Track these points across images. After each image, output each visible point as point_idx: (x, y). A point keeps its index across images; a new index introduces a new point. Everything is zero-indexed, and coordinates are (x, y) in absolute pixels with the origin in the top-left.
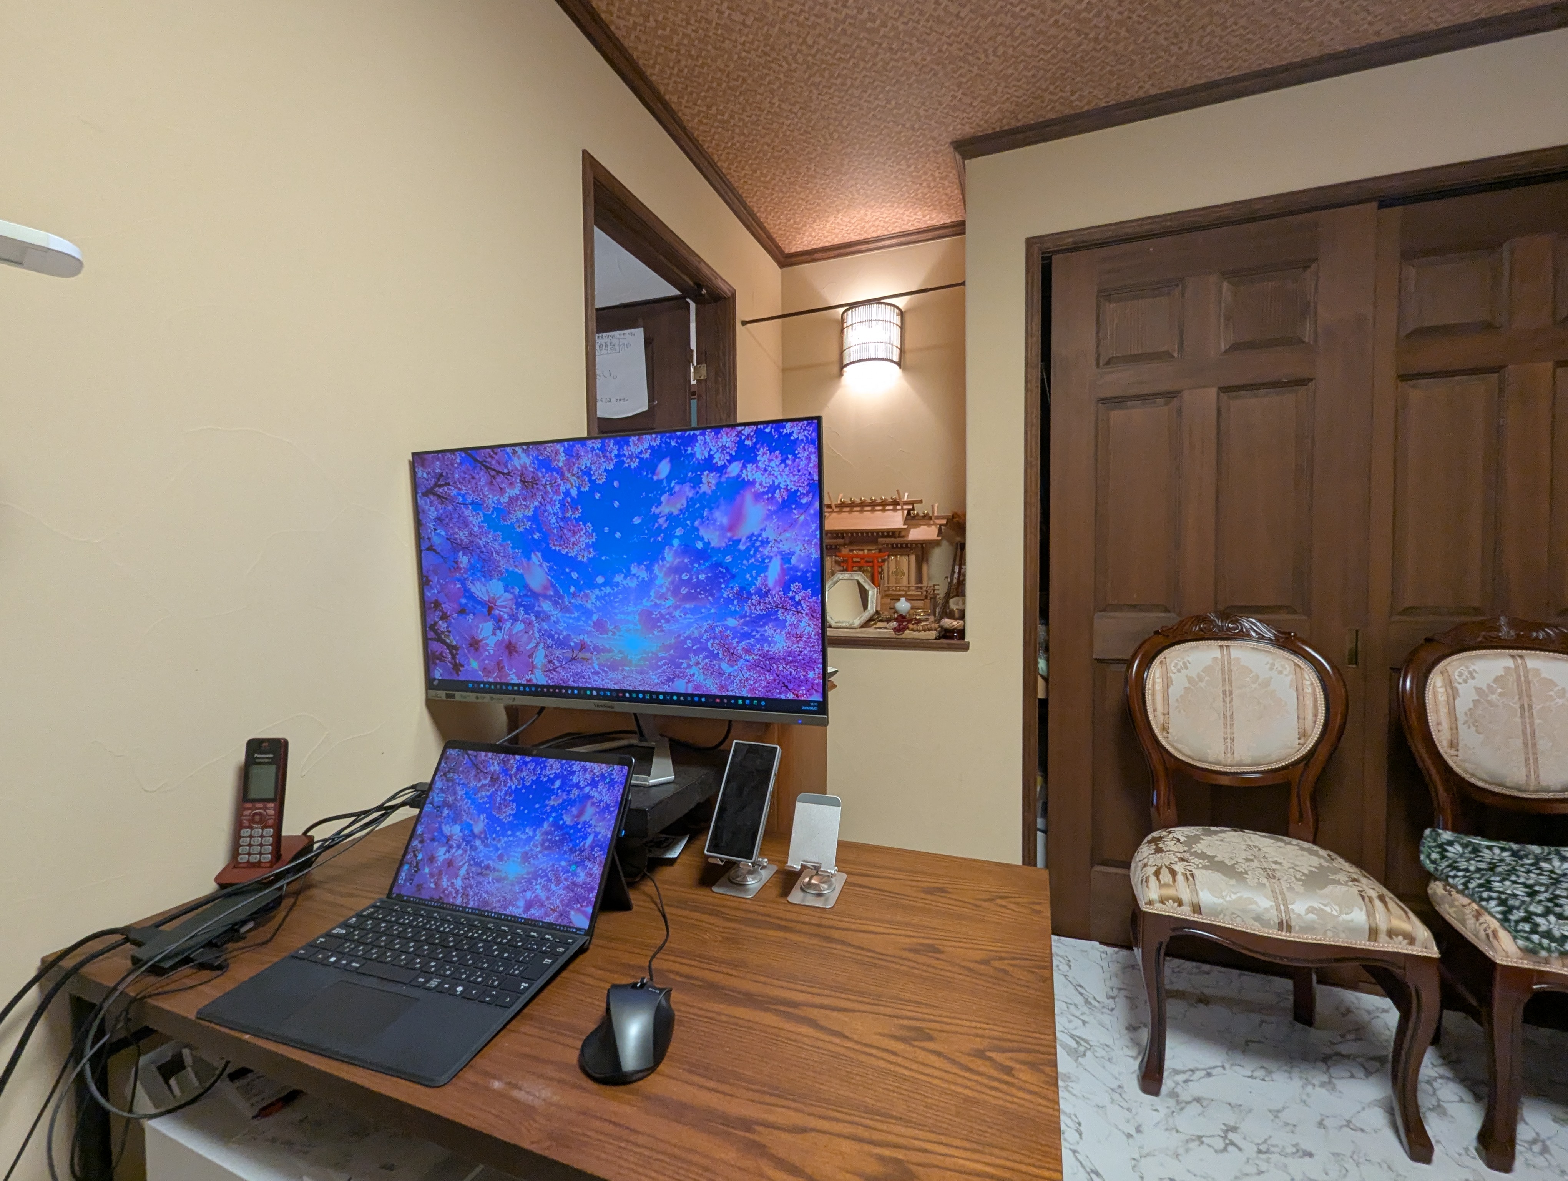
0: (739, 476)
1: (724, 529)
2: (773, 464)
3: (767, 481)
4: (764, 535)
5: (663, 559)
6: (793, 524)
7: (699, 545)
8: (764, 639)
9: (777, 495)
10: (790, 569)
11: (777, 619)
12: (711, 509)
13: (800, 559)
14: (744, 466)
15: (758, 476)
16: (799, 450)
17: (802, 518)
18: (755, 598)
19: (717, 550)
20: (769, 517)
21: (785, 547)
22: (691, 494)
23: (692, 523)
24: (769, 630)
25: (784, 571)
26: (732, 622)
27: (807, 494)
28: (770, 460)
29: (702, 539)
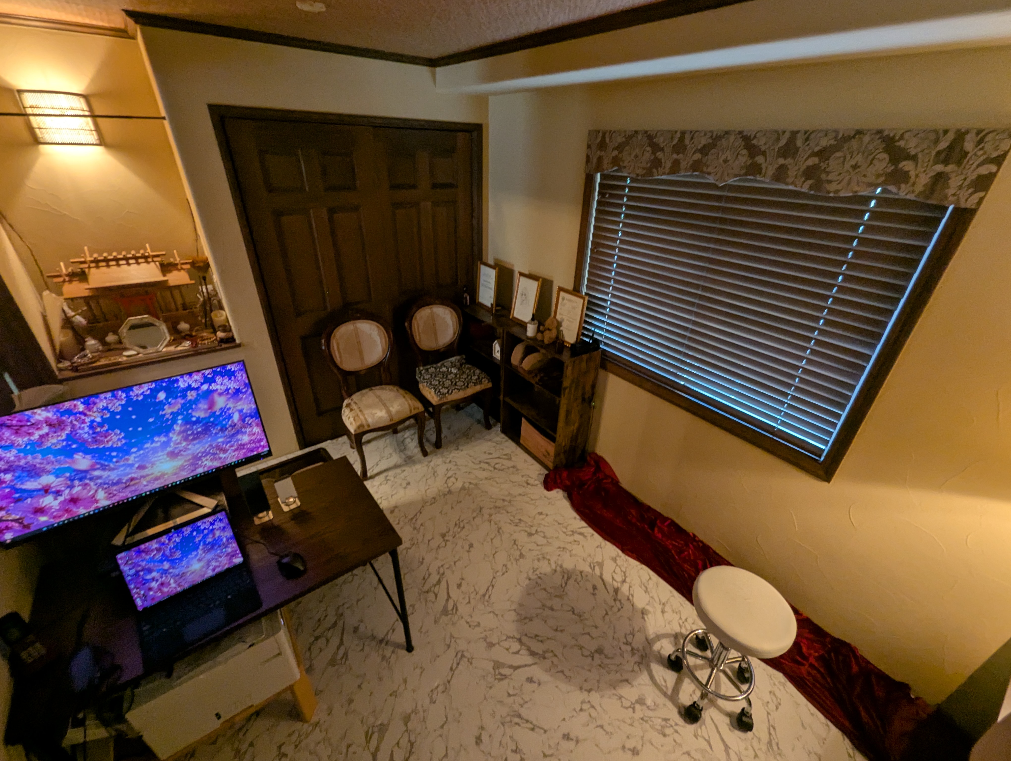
0: (208, 389)
1: (205, 410)
2: (225, 381)
3: (223, 388)
4: (228, 406)
5: (174, 430)
6: (241, 399)
7: (194, 419)
8: (238, 440)
9: (230, 391)
10: (243, 415)
11: (242, 432)
12: (196, 405)
13: (247, 410)
14: (210, 385)
15: (218, 387)
16: (236, 374)
17: (244, 396)
18: (230, 429)
19: (205, 418)
20: (228, 399)
21: (239, 408)
22: (183, 401)
23: (187, 412)
24: (239, 437)
25: (240, 416)
26: (220, 440)
27: (245, 388)
28: (223, 380)
29: (195, 416)
